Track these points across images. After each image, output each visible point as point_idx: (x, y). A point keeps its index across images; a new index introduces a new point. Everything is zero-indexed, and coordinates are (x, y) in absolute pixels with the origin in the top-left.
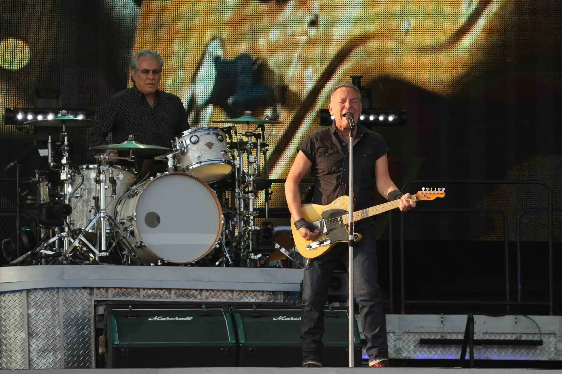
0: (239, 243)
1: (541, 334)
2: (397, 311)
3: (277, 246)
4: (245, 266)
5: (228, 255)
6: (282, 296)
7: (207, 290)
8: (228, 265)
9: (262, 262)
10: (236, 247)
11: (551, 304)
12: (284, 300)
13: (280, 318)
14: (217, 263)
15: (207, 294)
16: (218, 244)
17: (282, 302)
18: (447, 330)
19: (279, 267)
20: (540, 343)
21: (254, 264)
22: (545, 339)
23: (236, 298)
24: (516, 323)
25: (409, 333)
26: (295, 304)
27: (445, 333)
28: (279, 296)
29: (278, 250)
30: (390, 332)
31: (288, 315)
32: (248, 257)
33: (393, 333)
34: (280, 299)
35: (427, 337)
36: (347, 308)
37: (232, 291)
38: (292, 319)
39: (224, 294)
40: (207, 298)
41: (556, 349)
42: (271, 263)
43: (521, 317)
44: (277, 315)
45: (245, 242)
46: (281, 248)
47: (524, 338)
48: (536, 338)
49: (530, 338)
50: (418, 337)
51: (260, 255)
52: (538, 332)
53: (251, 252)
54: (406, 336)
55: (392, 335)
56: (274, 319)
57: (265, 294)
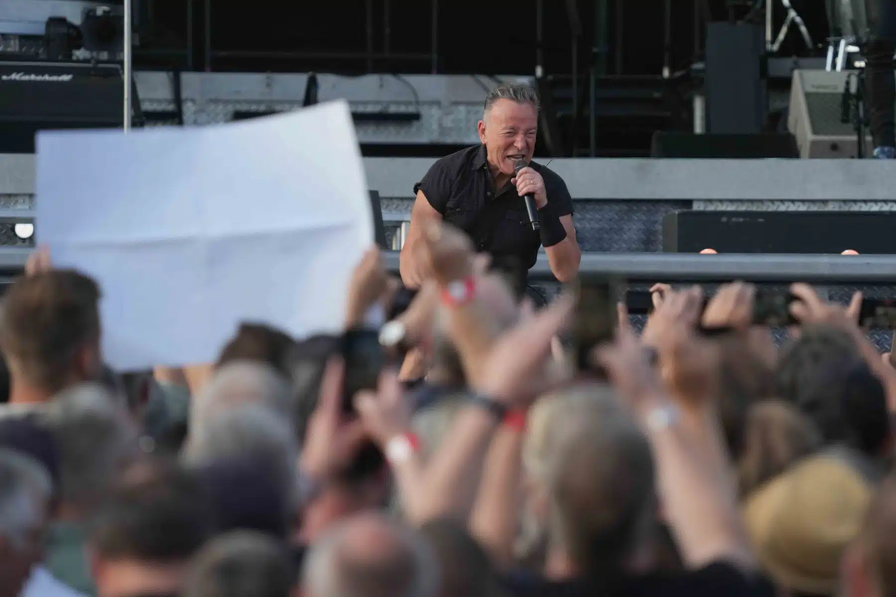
1: (418, 103)
2: (199, 67)
6: (17, 42)
11: (435, 57)
12: (21, 47)
13: (15, 76)
17: (17, 49)
18: (275, 97)
20: (416, 117)
22: (424, 111)
24: (381, 86)
25: (216, 101)
26: (37, 54)
27: (272, 101)
28: (12, 42)
30: (187, 100)
31: (28, 71)
33: (193, 101)
34: (14, 47)
35: (244, 108)
36: (122, 63)
38: (33, 77)
41: (440, 126)
43: (389, 79)
44: (10, 70)
47: (393, 109)
48: (411, 109)
49: (402, 109)
50: (231, 108)
52: (413, 99)
54: (212, 107)
55: (189, 104)
56: (4, 78)
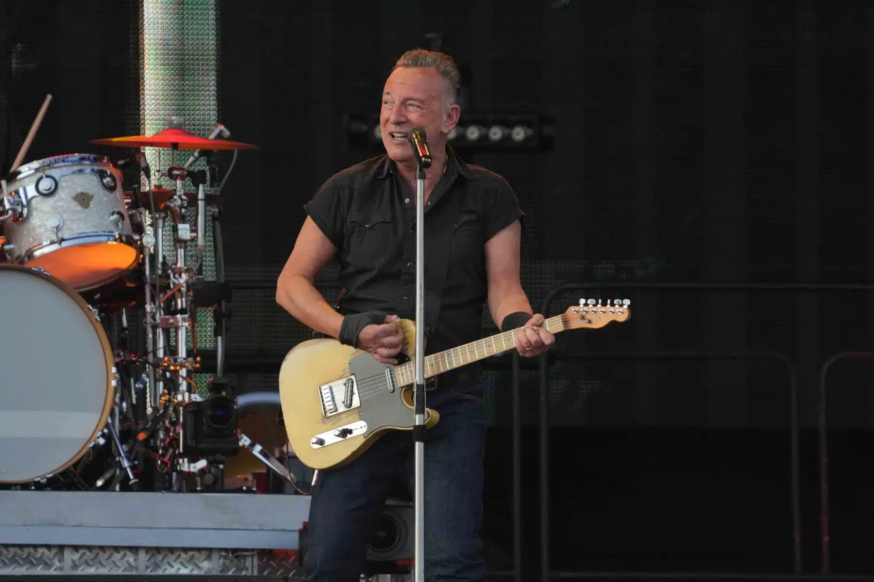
0: (153, 435)
3: (245, 441)
4: (169, 488)
5: (126, 464)
6: (256, 560)
7: (76, 548)
8: (126, 487)
9: (209, 478)
10: (146, 441)
12: (261, 570)
14: (100, 483)
15: (76, 556)
16: (103, 435)
17: (256, 573)
19: (249, 491)
21: (189, 483)
23: (142, 565)
28: (248, 563)
29: (247, 451)
32: (174, 466)
34: (250, 568)
37: (134, 549)
39: (117, 556)
40: (75, 566)
42: (228, 482)
45: (167, 430)
46: (252, 445)
51: (202, 463)
53: (182, 456)
57: (215, 556)
